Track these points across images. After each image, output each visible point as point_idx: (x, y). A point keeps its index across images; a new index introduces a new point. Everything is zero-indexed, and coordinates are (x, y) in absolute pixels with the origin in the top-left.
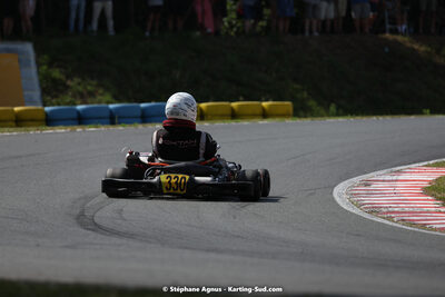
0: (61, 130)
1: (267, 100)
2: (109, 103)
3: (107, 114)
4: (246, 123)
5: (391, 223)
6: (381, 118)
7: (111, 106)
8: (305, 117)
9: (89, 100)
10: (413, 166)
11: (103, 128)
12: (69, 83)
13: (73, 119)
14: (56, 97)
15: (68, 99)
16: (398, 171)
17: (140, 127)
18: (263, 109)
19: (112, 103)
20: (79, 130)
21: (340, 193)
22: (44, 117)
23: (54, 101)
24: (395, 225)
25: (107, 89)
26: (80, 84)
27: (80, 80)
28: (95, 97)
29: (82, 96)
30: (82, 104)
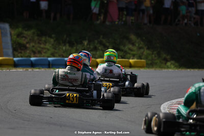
0: (20, 70)
1: (133, 59)
2: (48, 57)
6: (192, 70)
7: (49, 59)
9: (38, 55)
11: (43, 70)
12: (28, 45)
13: (29, 65)
14: (21, 53)
15: (27, 54)
18: (130, 63)
19: (50, 57)
20: (30, 70)
21: (165, 108)
22: (13, 63)
23: (19, 55)
25: (48, 50)
26: (33, 46)
27: (33, 44)
28: (41, 53)
29: (34, 53)
30: (34, 57)
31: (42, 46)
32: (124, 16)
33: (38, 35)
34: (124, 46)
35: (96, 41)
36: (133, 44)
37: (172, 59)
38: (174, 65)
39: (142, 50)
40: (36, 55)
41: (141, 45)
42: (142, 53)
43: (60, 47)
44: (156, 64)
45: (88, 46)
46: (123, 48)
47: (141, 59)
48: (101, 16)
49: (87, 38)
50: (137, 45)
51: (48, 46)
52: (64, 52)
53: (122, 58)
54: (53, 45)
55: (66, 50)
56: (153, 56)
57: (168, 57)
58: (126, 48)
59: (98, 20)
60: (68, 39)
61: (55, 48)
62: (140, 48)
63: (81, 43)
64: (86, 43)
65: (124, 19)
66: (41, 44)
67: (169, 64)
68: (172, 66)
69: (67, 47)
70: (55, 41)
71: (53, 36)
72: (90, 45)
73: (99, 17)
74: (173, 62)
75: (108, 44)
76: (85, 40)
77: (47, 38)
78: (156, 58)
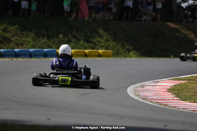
0: (7, 60)
1: (101, 50)
2: (29, 48)
3: (29, 53)
4: (90, 59)
5: (151, 104)
6: (151, 59)
7: (30, 50)
8: (118, 57)
9: (21, 47)
10: (164, 79)
11: (26, 59)
12: (12, 39)
13: (13, 55)
14: (6, 45)
15: (11, 46)
16: (157, 82)
17: (43, 59)
18: (99, 53)
19: (31, 48)
20: (15, 60)
21: (130, 90)
23: (5, 47)
24: (153, 104)
25: (29, 42)
26: (17, 40)
27: (17, 38)
28: (23, 46)
29: (18, 45)
30: (17, 48)
31: (24, 39)
32: (93, 13)
33: (20, 30)
34: (94, 39)
35: (70, 35)
36: (101, 37)
37: (134, 49)
38: (135, 54)
39: (109, 42)
40: (19, 47)
41: (108, 38)
42: (109, 45)
43: (40, 40)
44: (121, 53)
45: (63, 39)
46: (93, 41)
47: (108, 49)
48: (73, 13)
49: (62, 32)
50: (105, 38)
51: (29, 39)
52: (43, 44)
53: (92, 49)
54: (33, 38)
55: (44, 42)
56: (118, 47)
57: (131, 48)
58: (95, 41)
59: (71, 17)
60: (46, 33)
61: (35, 41)
62: (107, 40)
63: (57, 36)
64: (61, 36)
65: (93, 16)
66: (23, 37)
67: (131, 53)
68: (134, 56)
69: (46, 40)
70: (35, 35)
71: (34, 30)
72: (64, 38)
73: (72, 14)
74: (135, 52)
75: (80, 37)
76: (61, 34)
77: (28, 32)
78: (121, 49)
